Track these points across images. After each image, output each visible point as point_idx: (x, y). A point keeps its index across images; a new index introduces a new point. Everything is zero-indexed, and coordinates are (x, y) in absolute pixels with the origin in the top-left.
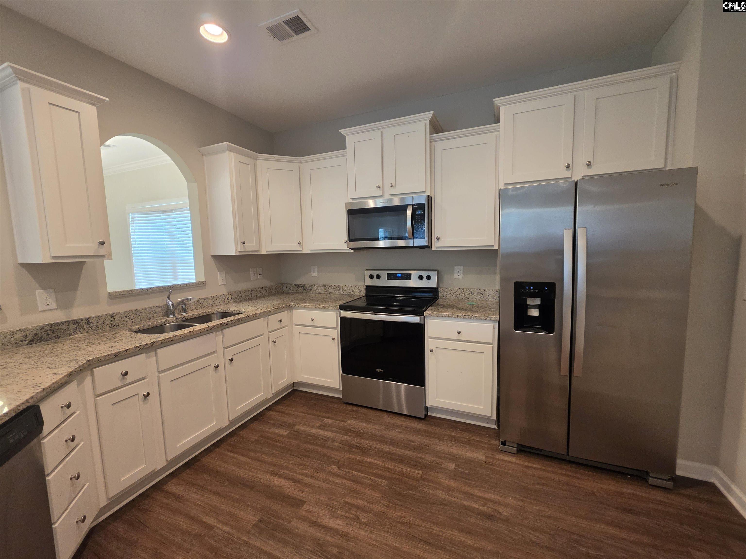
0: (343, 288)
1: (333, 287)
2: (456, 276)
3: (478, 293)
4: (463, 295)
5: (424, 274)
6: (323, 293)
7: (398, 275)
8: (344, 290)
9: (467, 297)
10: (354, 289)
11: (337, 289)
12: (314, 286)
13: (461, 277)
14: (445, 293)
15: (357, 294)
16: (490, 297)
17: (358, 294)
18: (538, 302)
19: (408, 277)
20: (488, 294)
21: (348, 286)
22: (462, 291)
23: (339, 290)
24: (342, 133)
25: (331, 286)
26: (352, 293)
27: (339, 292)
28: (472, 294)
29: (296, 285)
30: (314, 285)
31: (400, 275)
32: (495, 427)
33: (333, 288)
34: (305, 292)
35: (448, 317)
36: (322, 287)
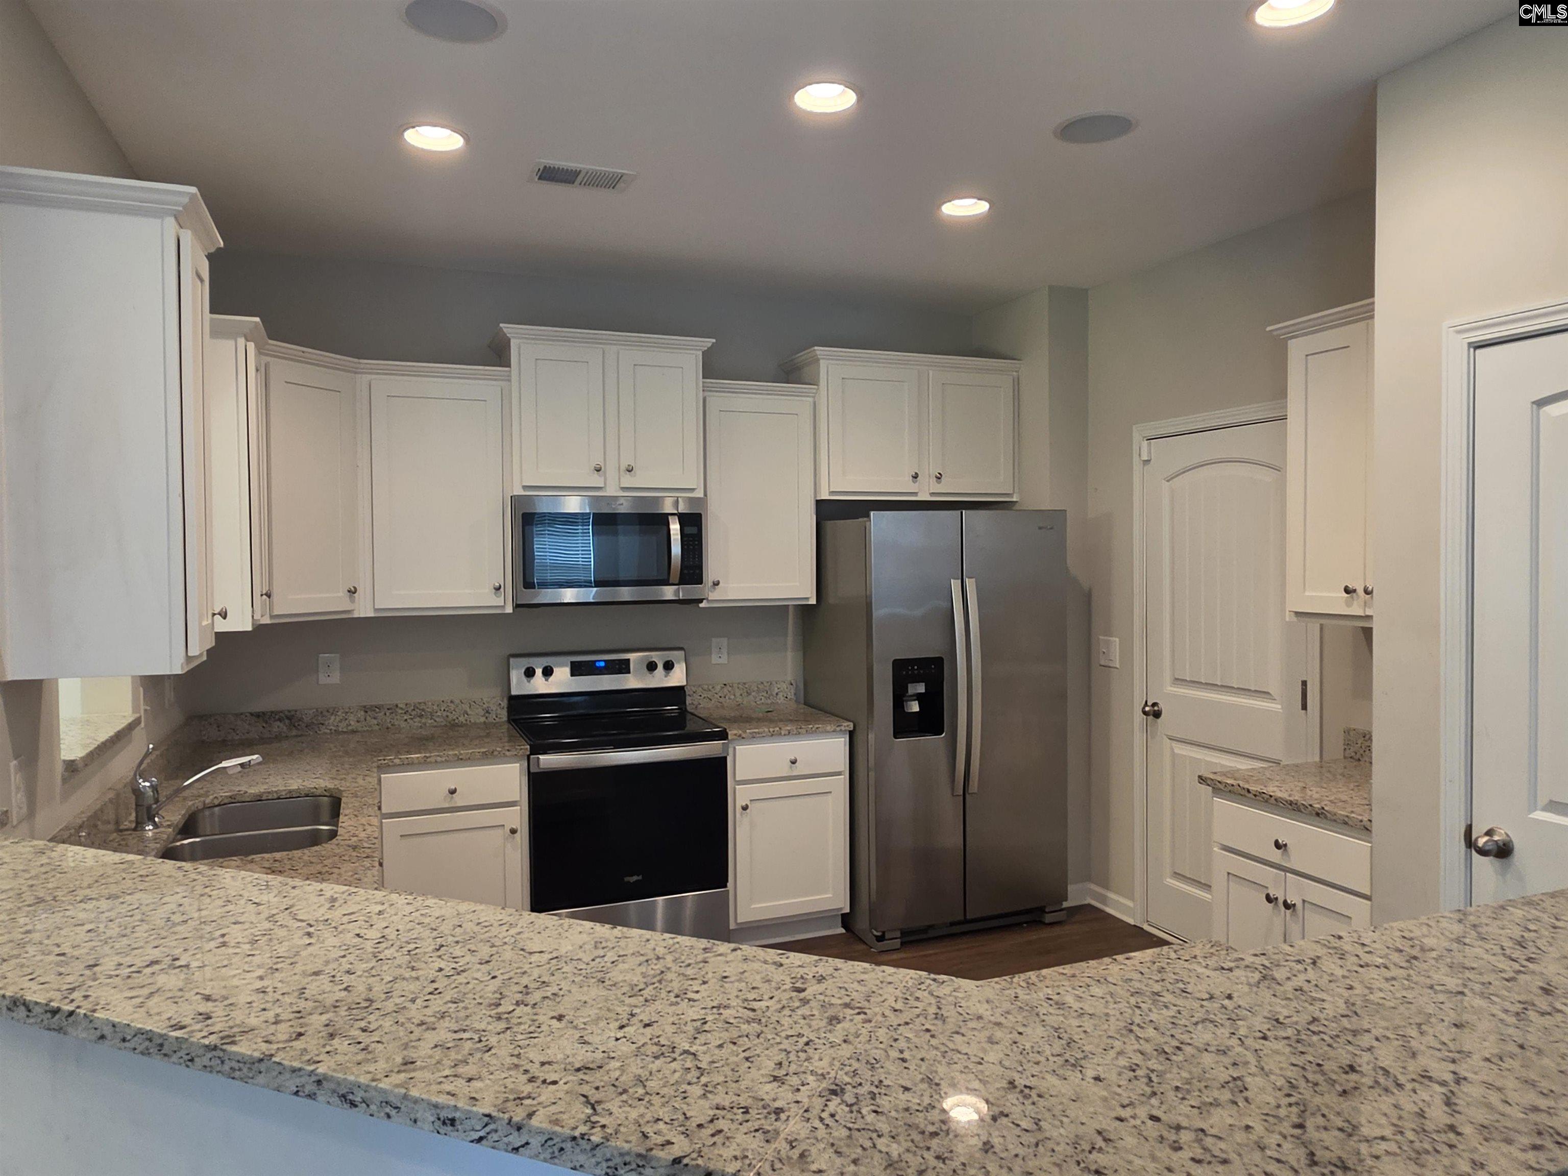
0: (435, 707)
1: (401, 709)
2: (715, 659)
3: (758, 691)
4: (732, 697)
5: (658, 657)
6: (365, 729)
7: (597, 664)
8: (439, 714)
9: (739, 699)
10: (468, 710)
11: (414, 713)
12: (333, 711)
13: (724, 660)
14: (696, 696)
15: (478, 721)
16: (781, 695)
17: (483, 719)
18: (921, 688)
19: (623, 667)
20: (776, 690)
21: (452, 702)
22: (730, 689)
23: (421, 716)
24: (505, 330)
25: (393, 709)
26: (462, 719)
27: (420, 722)
28: (749, 694)
29: (257, 715)
30: (331, 711)
31: (602, 664)
32: (843, 931)
33: (400, 711)
34: (294, 732)
35: (772, 735)
36: (362, 713)
